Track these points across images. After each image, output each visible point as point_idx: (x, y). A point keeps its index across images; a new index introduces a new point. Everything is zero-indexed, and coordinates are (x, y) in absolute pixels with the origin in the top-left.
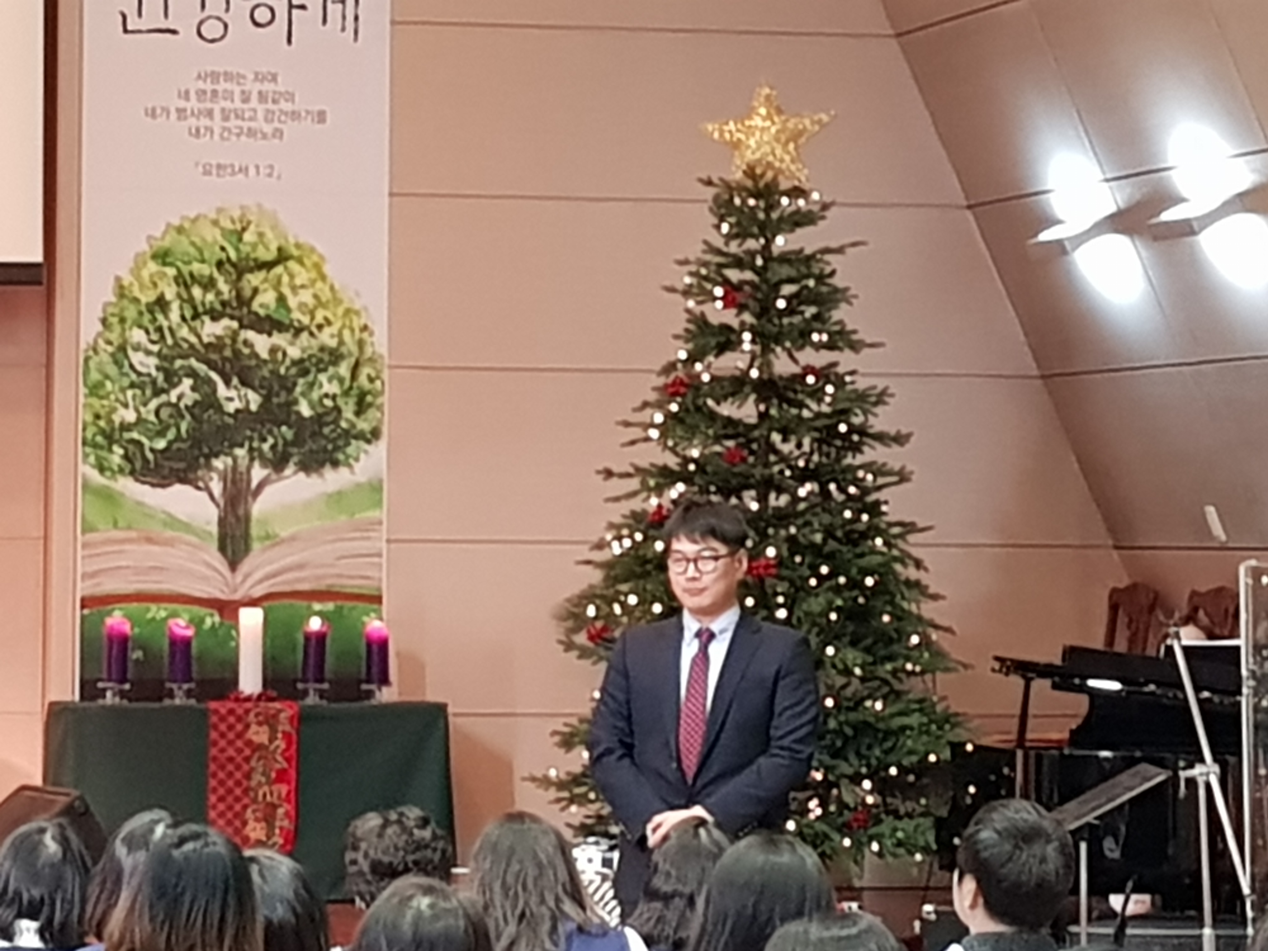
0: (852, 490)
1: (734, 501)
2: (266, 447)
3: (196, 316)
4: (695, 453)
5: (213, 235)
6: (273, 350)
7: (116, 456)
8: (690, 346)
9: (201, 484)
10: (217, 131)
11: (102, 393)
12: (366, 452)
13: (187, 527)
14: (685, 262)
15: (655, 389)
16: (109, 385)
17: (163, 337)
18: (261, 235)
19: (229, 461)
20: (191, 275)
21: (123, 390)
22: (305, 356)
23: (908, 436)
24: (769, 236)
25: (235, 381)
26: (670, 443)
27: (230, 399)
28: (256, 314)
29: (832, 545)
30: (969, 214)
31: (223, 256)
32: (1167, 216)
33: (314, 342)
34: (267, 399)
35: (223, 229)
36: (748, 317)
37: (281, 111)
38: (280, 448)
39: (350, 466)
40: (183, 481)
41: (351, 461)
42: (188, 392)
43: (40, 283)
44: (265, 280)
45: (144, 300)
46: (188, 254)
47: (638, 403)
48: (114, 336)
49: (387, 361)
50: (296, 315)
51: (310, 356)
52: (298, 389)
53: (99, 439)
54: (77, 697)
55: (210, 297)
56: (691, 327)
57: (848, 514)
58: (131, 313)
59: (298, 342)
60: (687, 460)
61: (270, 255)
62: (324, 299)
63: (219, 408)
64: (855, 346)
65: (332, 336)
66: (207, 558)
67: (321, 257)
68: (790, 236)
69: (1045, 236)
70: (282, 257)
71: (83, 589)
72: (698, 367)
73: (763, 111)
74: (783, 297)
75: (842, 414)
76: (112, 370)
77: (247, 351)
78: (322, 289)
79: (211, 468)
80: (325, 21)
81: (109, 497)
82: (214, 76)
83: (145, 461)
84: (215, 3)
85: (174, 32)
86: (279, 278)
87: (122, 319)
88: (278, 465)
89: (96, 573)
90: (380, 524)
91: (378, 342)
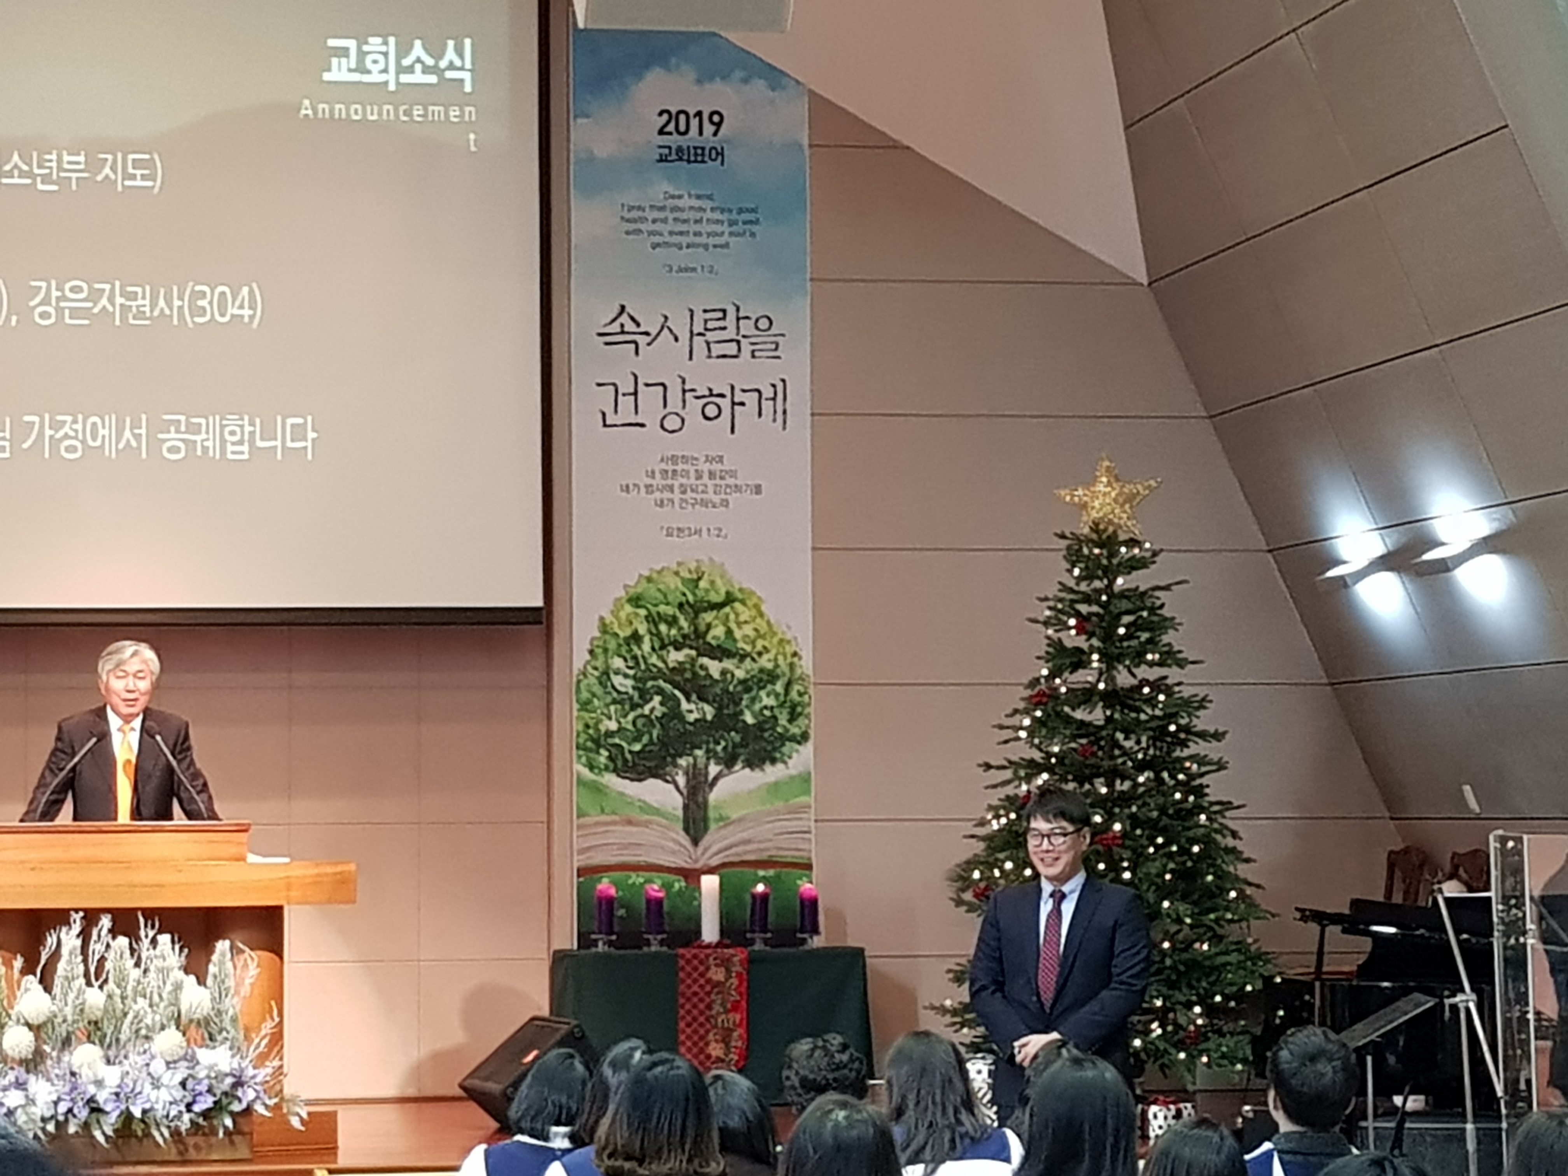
0: (1181, 777)
1: (1087, 786)
2: (719, 748)
3: (663, 647)
4: (1056, 749)
5: (674, 583)
6: (724, 673)
7: (603, 758)
8: (1050, 665)
9: (669, 778)
10: (677, 502)
11: (590, 707)
12: (797, 751)
13: (657, 812)
14: (1046, 599)
15: (1023, 699)
16: (595, 701)
17: (638, 663)
18: (712, 583)
19: (691, 759)
20: (658, 613)
21: (607, 706)
22: (748, 676)
23: (1224, 733)
24: (1111, 577)
25: (694, 697)
26: (1036, 741)
27: (691, 711)
28: (709, 644)
29: (1165, 821)
30: (1269, 556)
31: (683, 599)
32: (1428, 556)
33: (755, 666)
34: (719, 709)
35: (683, 579)
36: (1095, 642)
37: (727, 486)
38: (730, 749)
39: (785, 763)
40: (655, 776)
41: (786, 758)
42: (658, 706)
43: (541, 623)
44: (716, 618)
45: (622, 634)
46: (656, 599)
47: (1009, 711)
48: (599, 663)
49: (812, 680)
50: (741, 645)
51: (753, 677)
52: (744, 703)
53: (589, 744)
54: (575, 946)
55: (674, 632)
56: (1051, 650)
57: (1178, 796)
58: (612, 645)
59: (743, 666)
60: (1049, 755)
61: (720, 598)
62: (762, 632)
63: (681, 718)
64: (1181, 664)
65: (769, 660)
66: (674, 836)
67: (759, 598)
68: (1129, 577)
69: (1331, 573)
70: (729, 600)
71: (579, 861)
72: (1058, 681)
73: (1104, 479)
74: (1124, 626)
75: (1171, 717)
76: (598, 690)
77: (703, 673)
78: (761, 624)
79: (676, 765)
80: (760, 415)
81: (597, 789)
82: (674, 459)
83: (625, 761)
84: (674, 402)
85: (642, 425)
86: (727, 616)
87: (606, 650)
88: (729, 762)
89: (588, 849)
90: (809, 807)
91: (806, 665)
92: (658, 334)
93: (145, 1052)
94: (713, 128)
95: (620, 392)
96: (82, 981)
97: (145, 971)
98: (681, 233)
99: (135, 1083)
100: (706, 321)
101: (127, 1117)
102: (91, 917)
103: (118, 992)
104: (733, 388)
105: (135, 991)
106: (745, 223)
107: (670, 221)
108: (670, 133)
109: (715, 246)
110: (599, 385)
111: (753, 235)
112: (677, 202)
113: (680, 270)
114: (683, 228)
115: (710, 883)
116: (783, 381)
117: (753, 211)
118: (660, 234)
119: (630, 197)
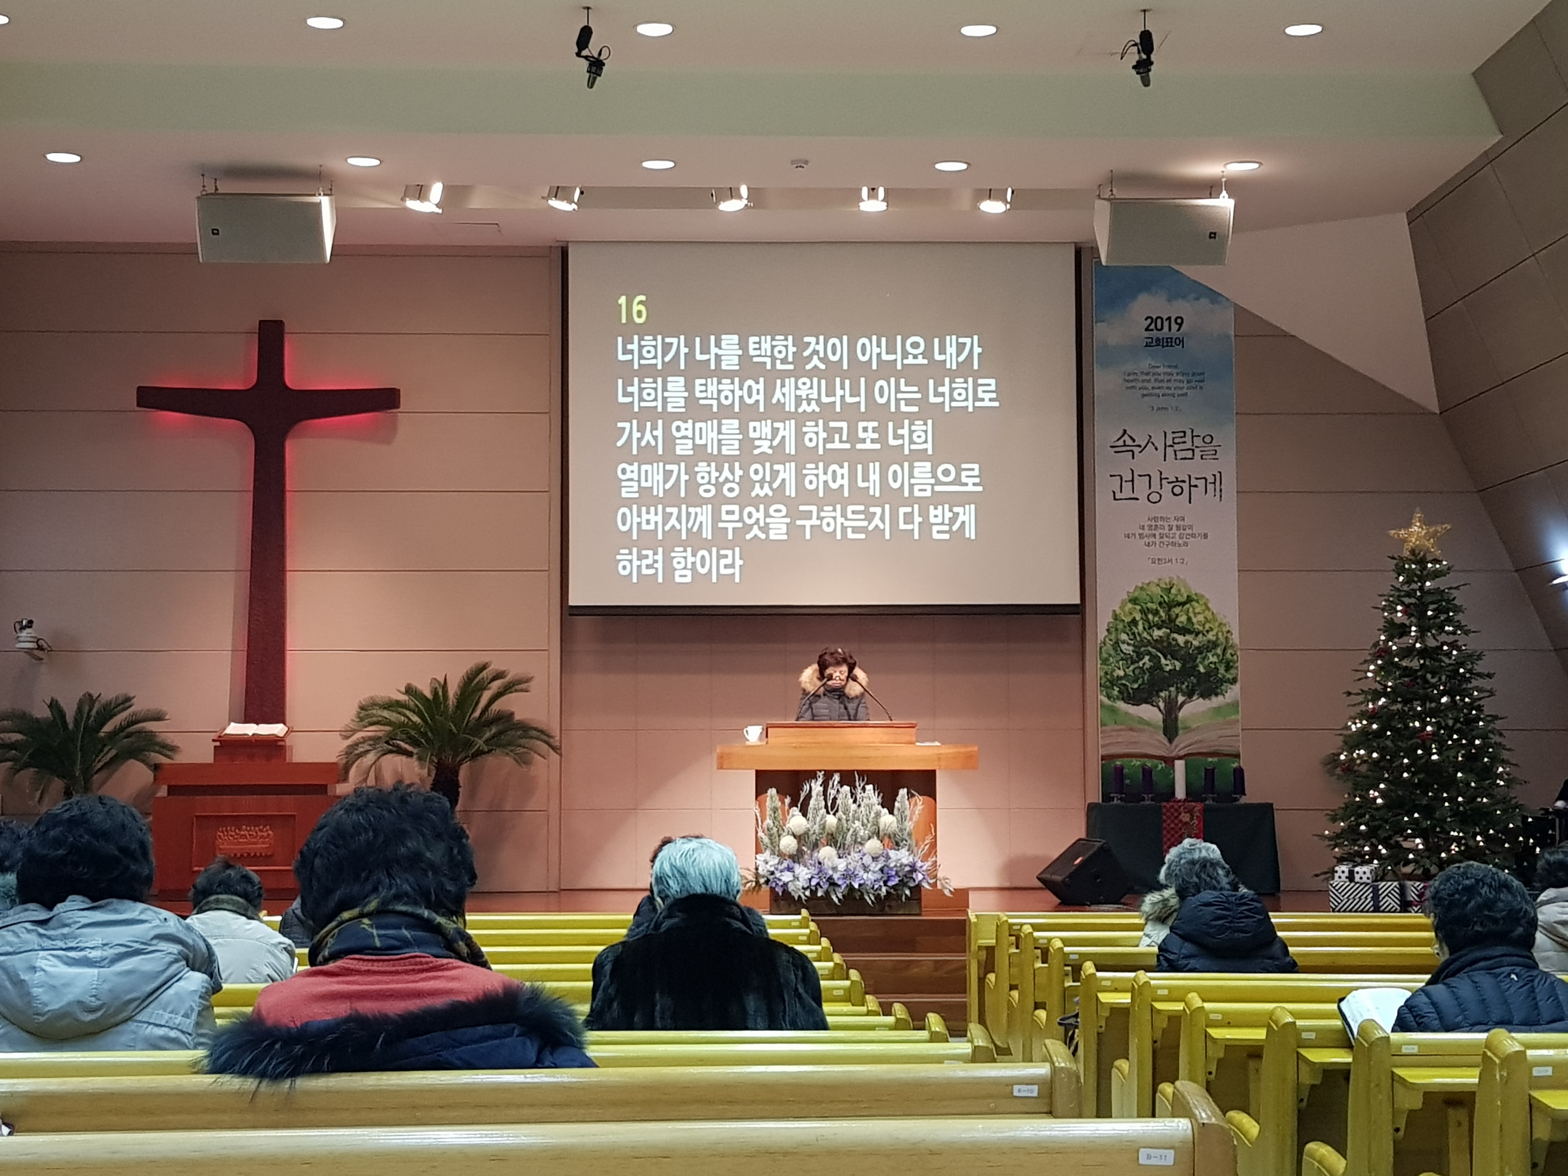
0: (1467, 699)
1: (1409, 706)
2: (1184, 686)
3: (1149, 628)
4: (1390, 683)
5: (1158, 591)
6: (1186, 642)
7: (1116, 692)
9: (1155, 704)
10: (1158, 543)
11: (1108, 663)
12: (1231, 689)
13: (1148, 724)
14: (1383, 595)
15: (1370, 654)
16: (1111, 659)
17: (1136, 637)
18: (1179, 590)
20: (1148, 609)
21: (1118, 662)
22: (1201, 645)
23: (1493, 674)
24: (1422, 582)
25: (1169, 657)
26: (1378, 679)
27: (1167, 665)
28: (1178, 626)
30: (1516, 574)
31: (1162, 600)
33: (1205, 638)
34: (1184, 665)
35: (1162, 588)
36: (1413, 620)
37: (1187, 534)
38: (1190, 687)
39: (1223, 695)
40: (1147, 703)
41: (1224, 693)
42: (1148, 662)
43: (1079, 613)
44: (1182, 610)
45: (1126, 620)
46: (1146, 599)
48: (1113, 637)
49: (1239, 647)
50: (1196, 626)
51: (1204, 645)
52: (1198, 660)
53: (1108, 683)
54: (1100, 801)
55: (1156, 619)
56: (1386, 625)
57: (1466, 711)
58: (1120, 626)
59: (1198, 639)
60: (1386, 687)
61: (1183, 599)
62: (1209, 619)
63: (1162, 669)
64: (1466, 633)
65: (1213, 635)
66: (1158, 737)
67: (1207, 599)
68: (1433, 582)
69: (1556, 582)
70: (1189, 600)
71: (1102, 752)
72: (1391, 643)
73: (1418, 524)
74: (1431, 610)
75: (1461, 664)
76: (1112, 652)
77: (1174, 643)
78: (1208, 614)
79: (1159, 697)
80: (1206, 492)
81: (1113, 710)
82: (1155, 519)
83: (1129, 693)
84: (1156, 486)
85: (1137, 499)
86: (1188, 609)
87: (1117, 630)
88: (1190, 695)
89: (1108, 744)
90: (1238, 721)
91: (1235, 639)
92: (1145, 447)
93: (860, 851)
94: (1177, 327)
95: (1124, 479)
96: (824, 810)
97: (859, 806)
98: (1159, 388)
99: (855, 869)
100: (1173, 439)
101: (851, 887)
102: (829, 775)
103: (844, 817)
104: (1190, 476)
105: (853, 816)
106: (1197, 381)
107: (1153, 381)
108: (1152, 330)
109: (1178, 396)
110: (1111, 476)
111: (1201, 388)
112: (1156, 370)
113: (1158, 409)
114: (1161, 385)
115: (1180, 765)
116: (1220, 473)
117: (1203, 374)
118: (1147, 388)
119: (1129, 367)
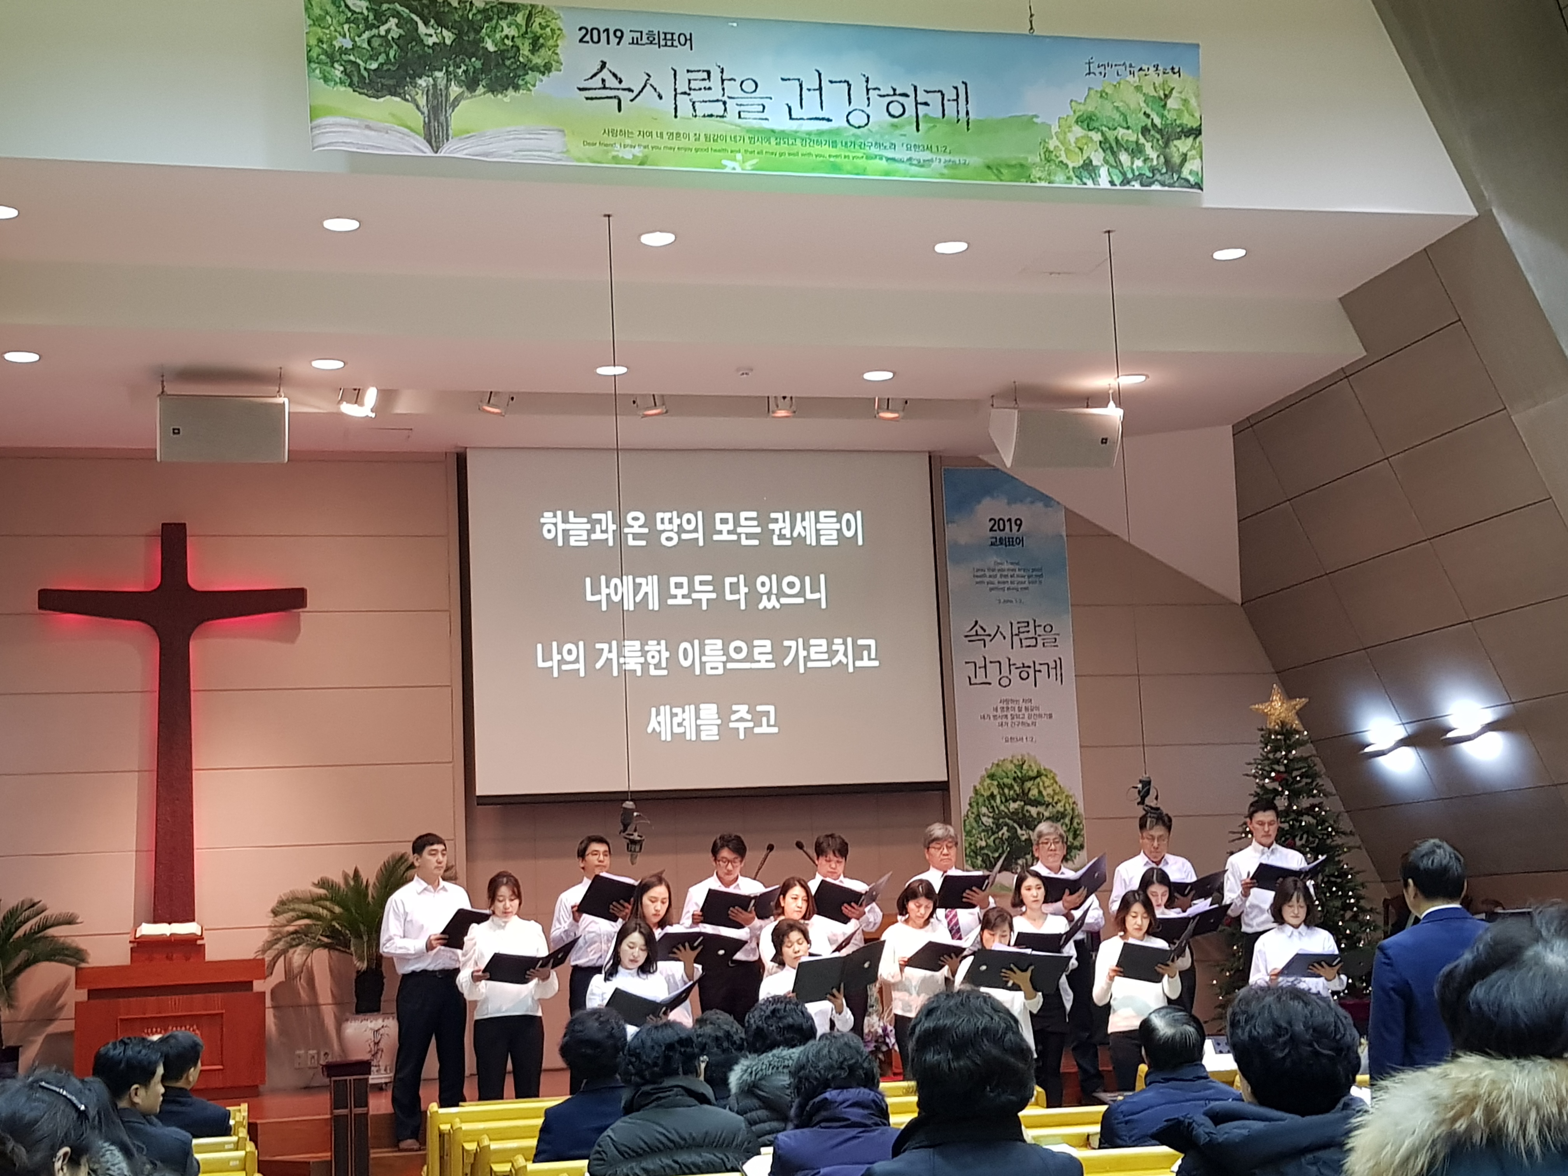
3: (1007, 801)
5: (1011, 767)
7: (979, 860)
10: (1009, 724)
11: (971, 834)
12: (1079, 854)
16: (974, 831)
17: (994, 811)
18: (1030, 766)
19: (1024, 860)
20: (1004, 784)
21: (980, 833)
25: (1024, 827)
27: (1023, 835)
28: (1030, 799)
31: (1016, 775)
33: (1054, 809)
35: (1015, 765)
37: (1035, 715)
40: (1006, 870)
42: (1006, 833)
43: (945, 790)
44: (1033, 785)
45: (986, 795)
46: (1002, 775)
48: (975, 810)
49: (1084, 816)
50: (1046, 799)
53: (972, 854)
55: (1012, 792)
58: (981, 800)
59: (1048, 810)
61: (1034, 774)
62: (1057, 791)
63: (1019, 838)
65: (1062, 806)
67: (1055, 773)
70: (1039, 775)
76: (975, 825)
77: (1028, 814)
78: (1057, 787)
79: (1017, 864)
80: (1049, 677)
82: (1007, 701)
84: (1006, 671)
85: (990, 684)
86: (1039, 784)
87: (978, 804)
91: (1080, 808)
92: (994, 636)
94: (1017, 528)
95: (977, 666)
98: (1004, 583)
100: (1019, 628)
104: (1034, 663)
106: (1036, 576)
107: (998, 576)
108: (995, 531)
109: (1022, 589)
110: (967, 663)
111: (1039, 583)
112: (1000, 567)
113: (1005, 602)
116: (1060, 659)
117: (1040, 570)
118: (992, 583)
119: (977, 565)
